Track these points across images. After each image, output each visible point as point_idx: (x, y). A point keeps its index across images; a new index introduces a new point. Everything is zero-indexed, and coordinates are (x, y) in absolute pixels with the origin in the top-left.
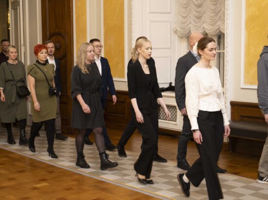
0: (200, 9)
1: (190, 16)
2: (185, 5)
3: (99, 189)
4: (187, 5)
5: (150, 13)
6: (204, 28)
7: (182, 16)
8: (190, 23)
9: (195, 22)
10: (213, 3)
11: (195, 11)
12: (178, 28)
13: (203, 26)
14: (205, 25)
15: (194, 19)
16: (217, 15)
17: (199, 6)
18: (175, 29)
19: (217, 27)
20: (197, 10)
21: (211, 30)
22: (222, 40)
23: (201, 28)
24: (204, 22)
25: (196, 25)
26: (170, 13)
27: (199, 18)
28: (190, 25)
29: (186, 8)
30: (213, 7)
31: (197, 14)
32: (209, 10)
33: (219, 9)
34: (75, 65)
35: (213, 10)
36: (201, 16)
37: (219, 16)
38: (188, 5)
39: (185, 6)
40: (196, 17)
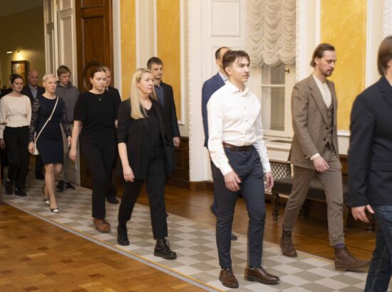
1: (263, 40)
2: (256, 25)
3: (105, 263)
4: (259, 26)
5: (212, 36)
6: (278, 55)
7: (254, 40)
8: (263, 49)
9: (268, 47)
11: (269, 33)
13: (278, 52)
14: (280, 52)
15: (267, 43)
17: (274, 27)
20: (271, 32)
21: (287, 58)
23: (276, 55)
24: (279, 48)
25: (271, 51)
26: (239, 36)
27: (274, 42)
28: (263, 52)
29: (259, 29)
31: (271, 37)
32: (285, 32)
36: (276, 40)
38: (261, 26)
39: (257, 27)
40: (269, 40)
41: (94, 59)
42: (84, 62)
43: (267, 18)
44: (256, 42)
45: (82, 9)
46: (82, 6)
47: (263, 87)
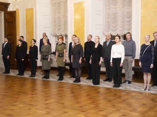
0: (59, 27)
5: (43, 28)
7: (53, 29)
8: (56, 31)
14: (61, 32)
16: (65, 29)
18: (51, 33)
21: (63, 34)
22: (67, 37)
25: (58, 32)
26: (49, 28)
27: (59, 30)
29: (55, 26)
30: (64, 26)
33: (66, 27)
40: (58, 29)
41: (10, 33)
42: (7, 34)
43: (57, 24)
44: (55, 29)
45: (7, 20)
46: (6, 18)
47: (56, 41)
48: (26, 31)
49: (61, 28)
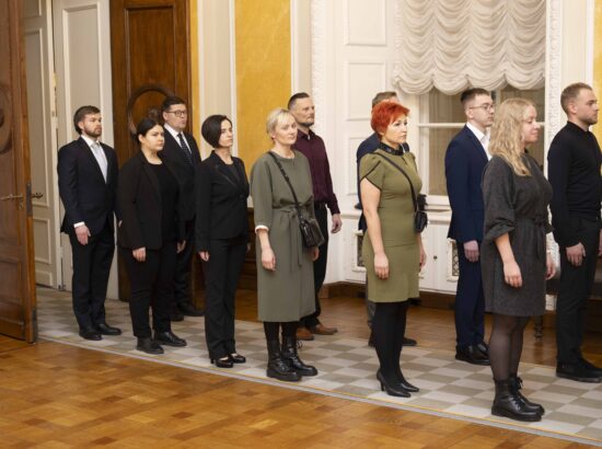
0: (454, 38)
1: (432, 53)
2: (419, 28)
4: (423, 30)
6: (467, 75)
7: (413, 52)
8: (433, 66)
9: (444, 64)
10: (487, 26)
11: (443, 40)
12: (404, 77)
13: (464, 72)
15: (442, 57)
16: (496, 50)
17: (455, 31)
18: (397, 79)
19: (501, 75)
20: (447, 39)
23: (461, 76)
24: (467, 65)
25: (448, 70)
26: (385, 46)
28: (433, 70)
30: (487, 34)
31: (449, 48)
32: (478, 39)
33: (502, 38)
34: (490, 157)
35: (487, 39)
36: (460, 53)
37: (503, 50)
38: (427, 29)
39: (419, 31)
40: (445, 53)
41: (152, 81)
42: (129, 86)
43: (439, 17)
44: (420, 55)
48: (239, 71)
49: (466, 44)
